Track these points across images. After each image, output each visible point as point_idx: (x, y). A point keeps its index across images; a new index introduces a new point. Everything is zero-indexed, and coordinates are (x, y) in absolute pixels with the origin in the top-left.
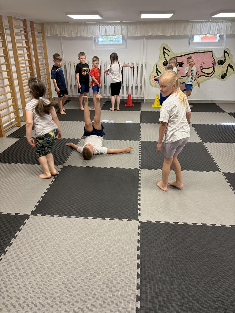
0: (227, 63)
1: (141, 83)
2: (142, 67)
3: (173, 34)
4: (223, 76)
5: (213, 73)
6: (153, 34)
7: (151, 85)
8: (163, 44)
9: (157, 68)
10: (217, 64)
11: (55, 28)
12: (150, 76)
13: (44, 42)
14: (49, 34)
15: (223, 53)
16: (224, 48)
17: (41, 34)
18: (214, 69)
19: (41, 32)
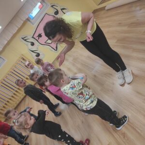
0: (59, 10)
10: (55, 16)
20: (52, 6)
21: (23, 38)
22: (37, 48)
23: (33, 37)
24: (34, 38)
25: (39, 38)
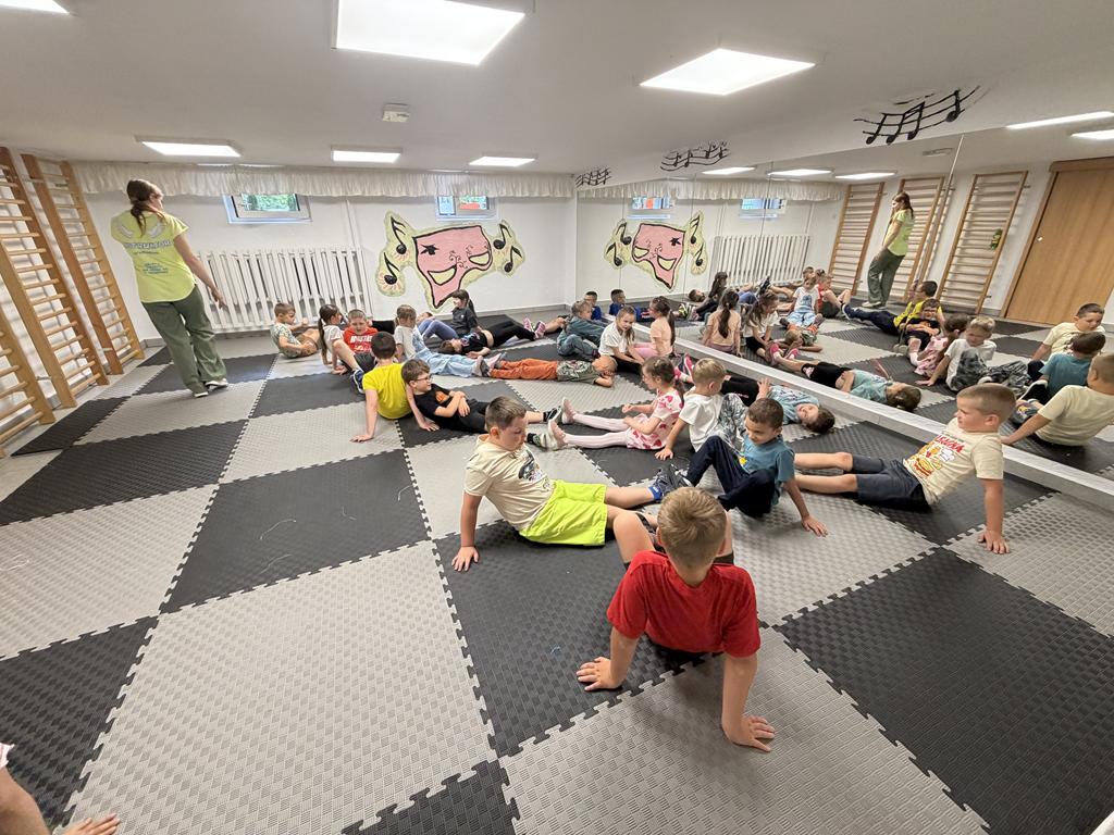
0: (508, 246)
1: (361, 290)
2: (355, 258)
3: (404, 194)
4: (508, 268)
5: (490, 262)
6: (364, 192)
7: (384, 293)
8: (388, 213)
9: (386, 259)
10: (493, 247)
11: (109, 173)
12: (377, 276)
13: (81, 207)
14: (92, 187)
15: (498, 228)
16: (498, 219)
17: (66, 188)
18: (490, 256)
19: (64, 183)
20: (502, 227)
21: (393, 221)
22: (403, 267)
23: (414, 238)
24: (416, 243)
25: (425, 252)
